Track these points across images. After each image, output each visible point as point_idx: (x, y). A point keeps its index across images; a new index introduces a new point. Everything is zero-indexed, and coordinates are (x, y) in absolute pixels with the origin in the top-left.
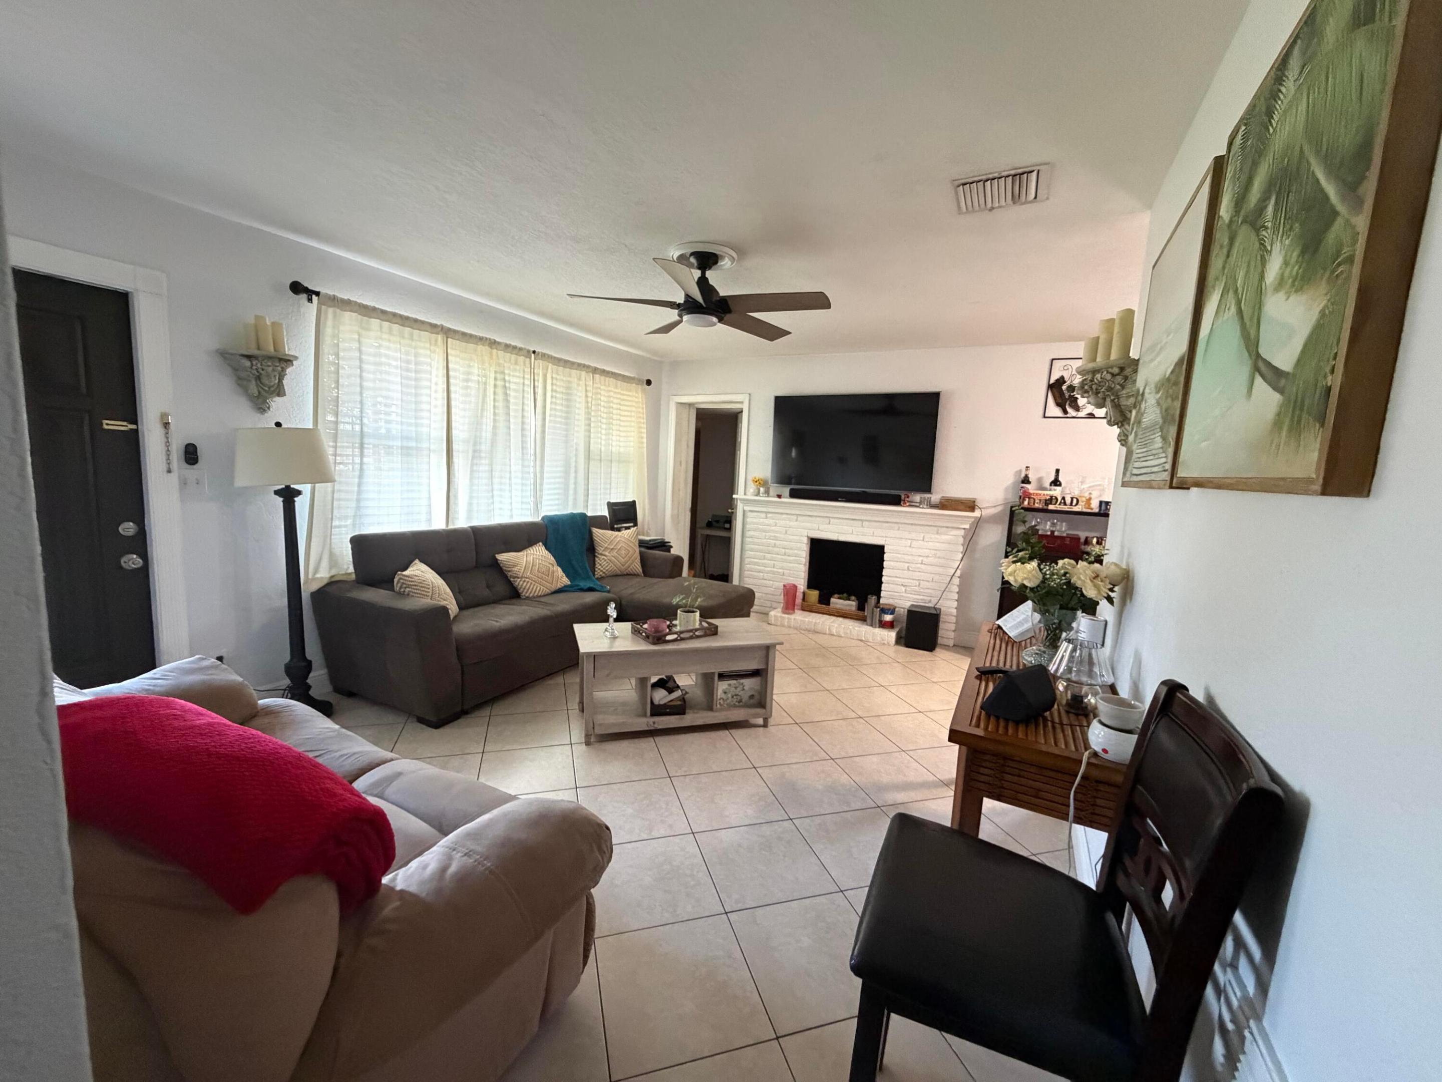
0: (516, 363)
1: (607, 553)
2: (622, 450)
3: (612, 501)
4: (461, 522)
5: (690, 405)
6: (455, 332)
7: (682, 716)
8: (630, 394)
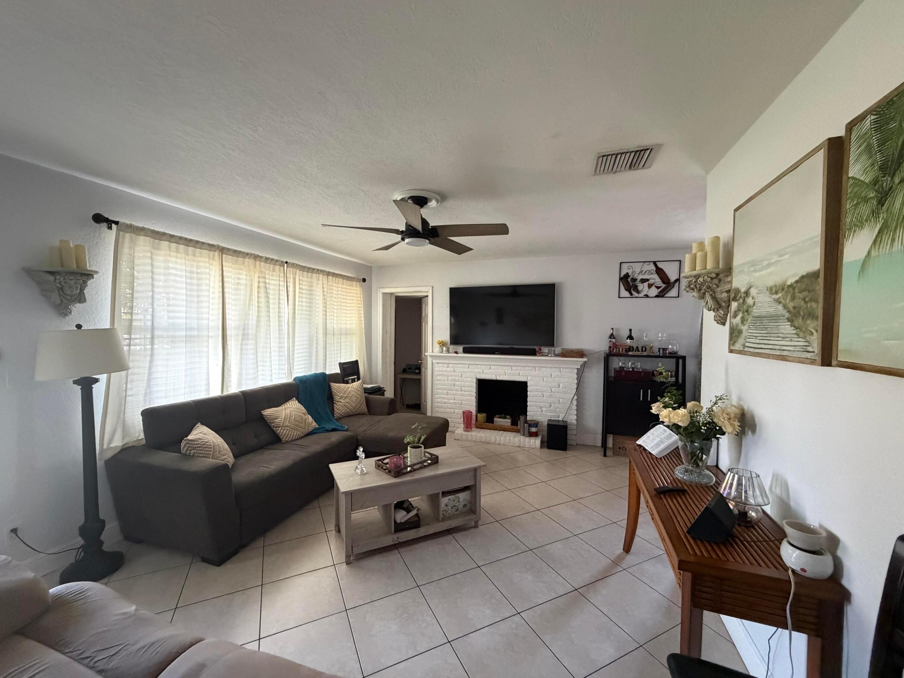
0: (274, 271)
1: (342, 401)
2: (348, 326)
3: (342, 362)
4: (233, 389)
5: (391, 294)
6: (228, 250)
7: (417, 529)
8: (353, 288)
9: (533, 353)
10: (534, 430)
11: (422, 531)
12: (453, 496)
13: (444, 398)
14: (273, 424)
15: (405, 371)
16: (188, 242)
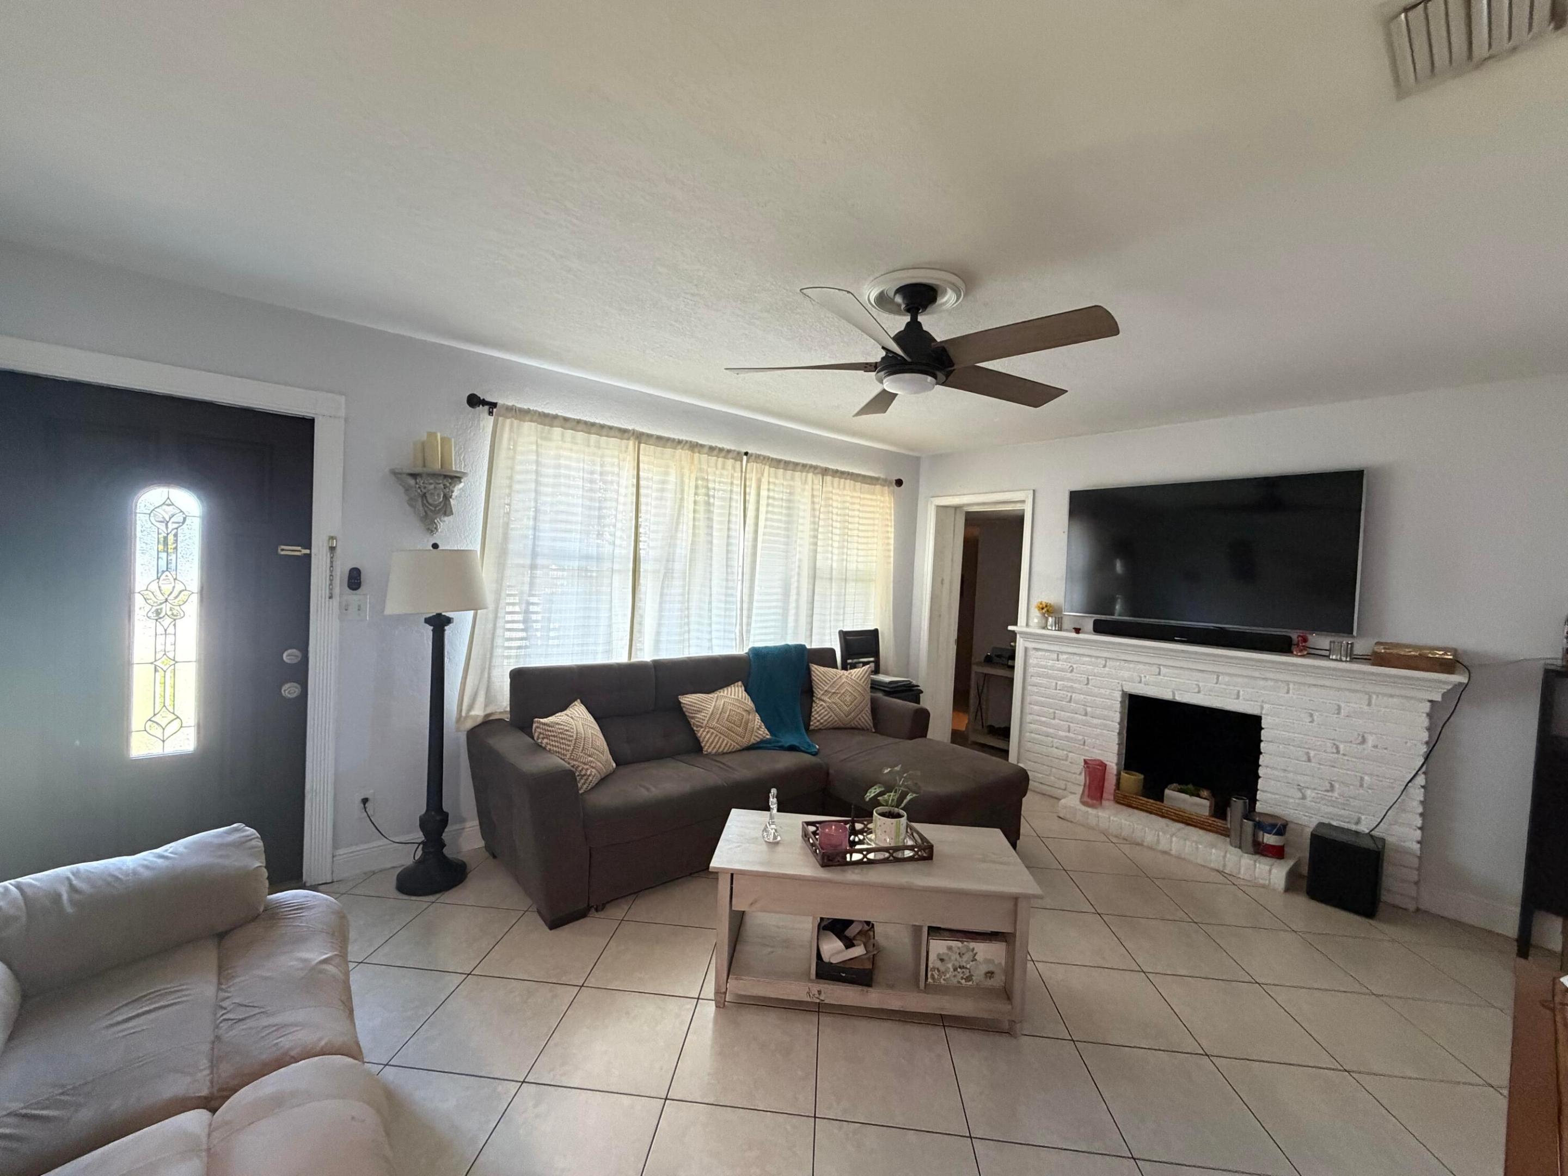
0: (723, 468)
1: (826, 698)
2: (861, 566)
3: (845, 630)
4: (646, 655)
5: (956, 508)
6: (649, 436)
7: (865, 989)
8: (874, 497)
9: (1283, 646)
10: (1270, 839)
11: (873, 998)
12: (959, 944)
13: (1042, 724)
14: (693, 721)
15: (988, 660)
16: (590, 427)
